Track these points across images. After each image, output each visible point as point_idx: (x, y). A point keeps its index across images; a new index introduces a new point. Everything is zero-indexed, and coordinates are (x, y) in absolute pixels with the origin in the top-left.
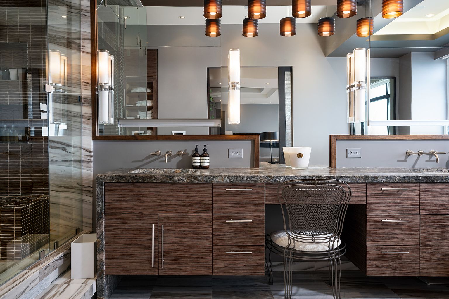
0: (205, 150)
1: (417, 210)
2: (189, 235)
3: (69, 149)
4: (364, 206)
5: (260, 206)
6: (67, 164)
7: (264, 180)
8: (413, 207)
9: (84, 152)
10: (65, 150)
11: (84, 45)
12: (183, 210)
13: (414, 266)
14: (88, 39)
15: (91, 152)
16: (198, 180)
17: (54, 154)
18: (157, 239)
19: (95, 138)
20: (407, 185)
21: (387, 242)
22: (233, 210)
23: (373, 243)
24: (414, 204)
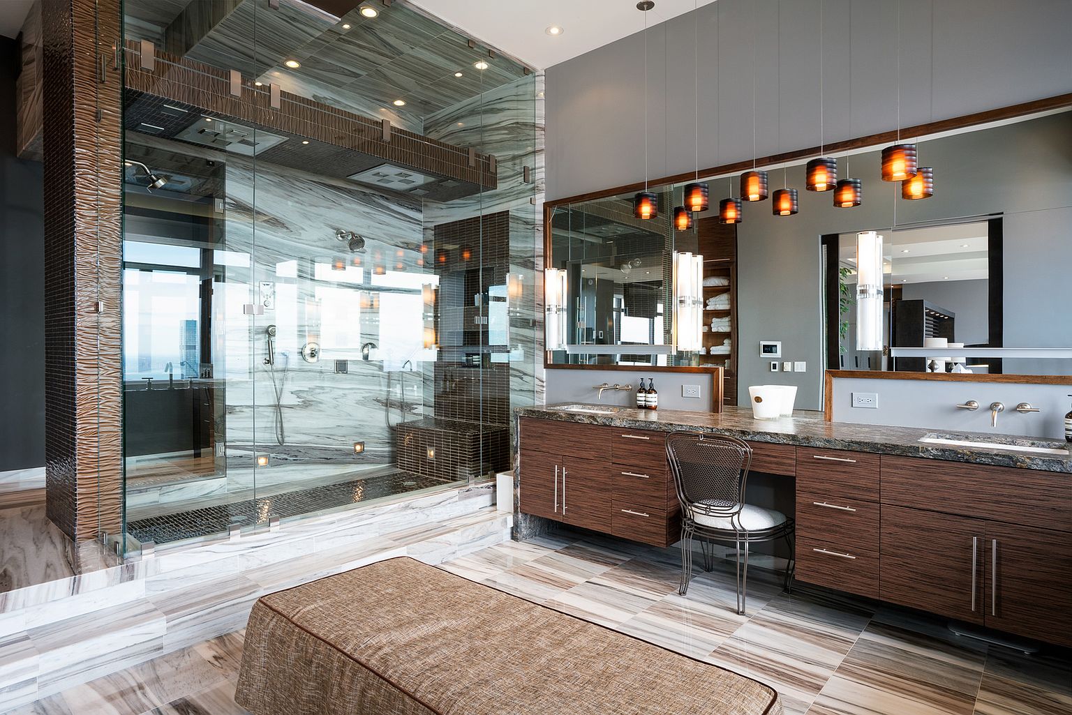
0: (651, 385)
1: (875, 497)
2: (590, 484)
3: (526, 378)
4: (794, 478)
5: (661, 461)
6: (523, 393)
7: (664, 428)
8: (869, 490)
9: (537, 382)
10: (522, 378)
11: (538, 263)
12: (584, 454)
13: (869, 581)
14: (541, 256)
15: (543, 382)
16: (597, 422)
17: (514, 383)
18: (560, 482)
19: (547, 366)
20: (854, 455)
21: (827, 536)
22: (633, 462)
23: (805, 534)
24: (870, 485)
